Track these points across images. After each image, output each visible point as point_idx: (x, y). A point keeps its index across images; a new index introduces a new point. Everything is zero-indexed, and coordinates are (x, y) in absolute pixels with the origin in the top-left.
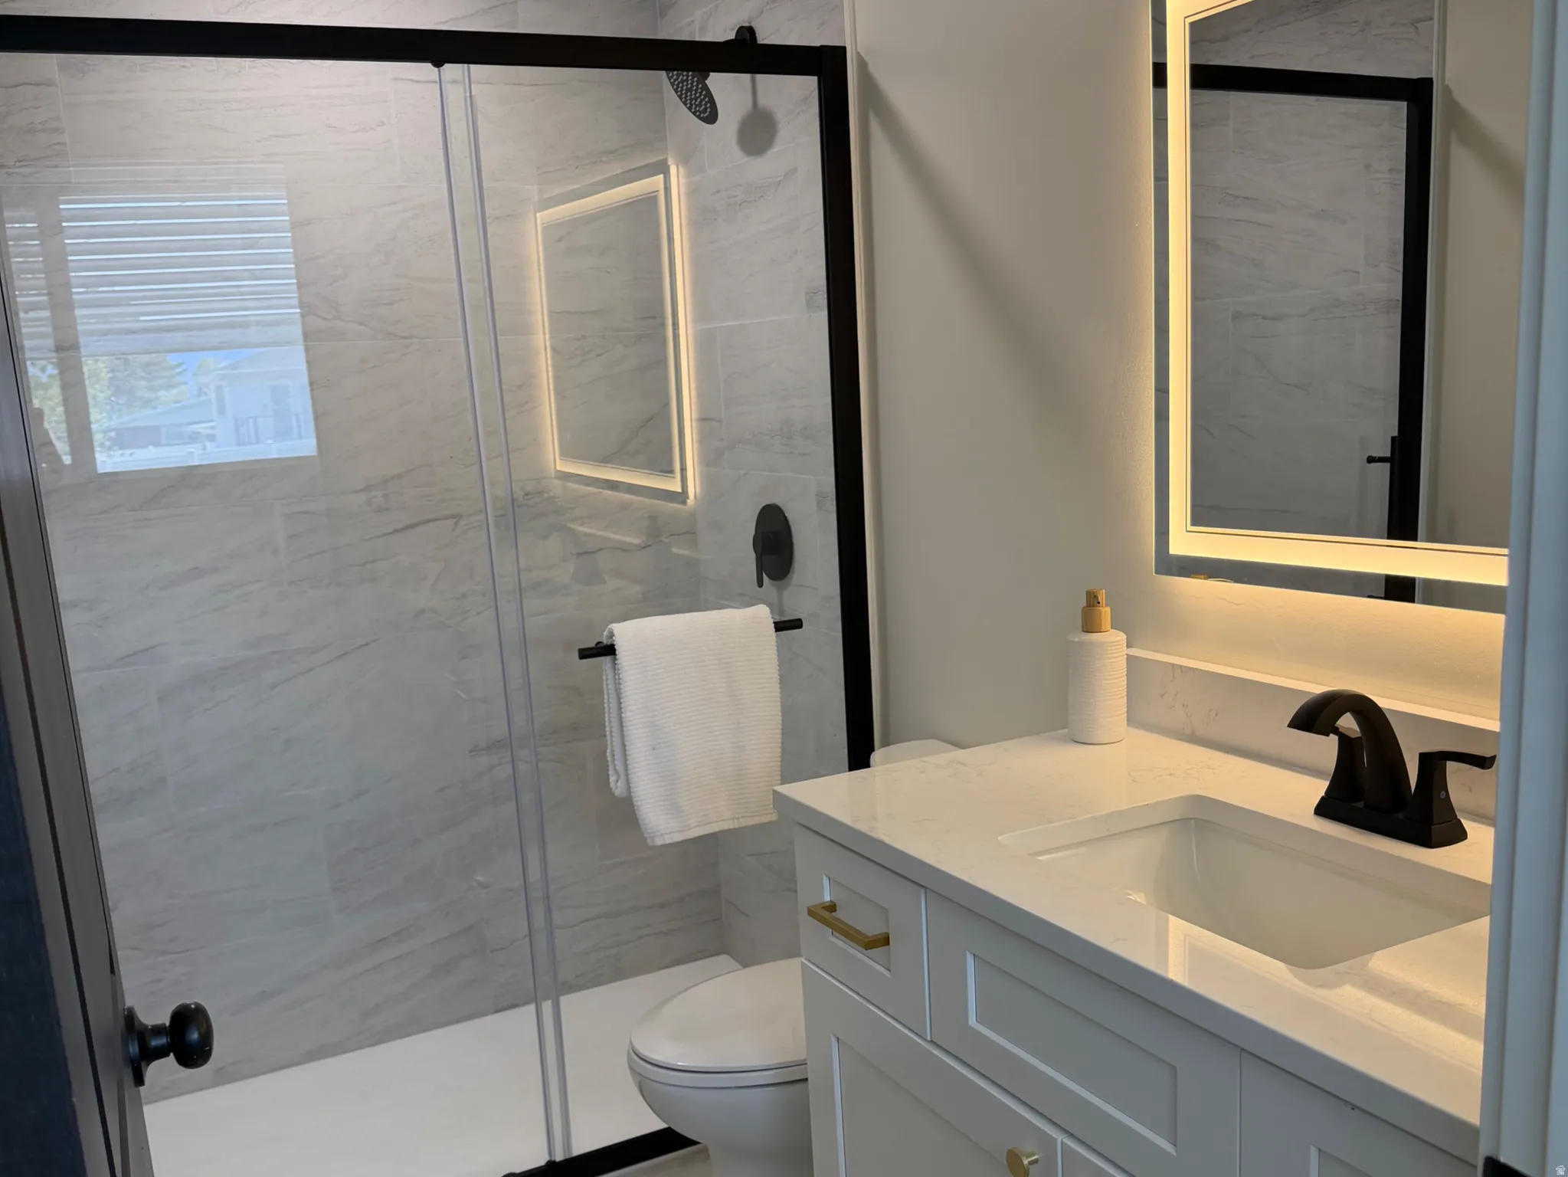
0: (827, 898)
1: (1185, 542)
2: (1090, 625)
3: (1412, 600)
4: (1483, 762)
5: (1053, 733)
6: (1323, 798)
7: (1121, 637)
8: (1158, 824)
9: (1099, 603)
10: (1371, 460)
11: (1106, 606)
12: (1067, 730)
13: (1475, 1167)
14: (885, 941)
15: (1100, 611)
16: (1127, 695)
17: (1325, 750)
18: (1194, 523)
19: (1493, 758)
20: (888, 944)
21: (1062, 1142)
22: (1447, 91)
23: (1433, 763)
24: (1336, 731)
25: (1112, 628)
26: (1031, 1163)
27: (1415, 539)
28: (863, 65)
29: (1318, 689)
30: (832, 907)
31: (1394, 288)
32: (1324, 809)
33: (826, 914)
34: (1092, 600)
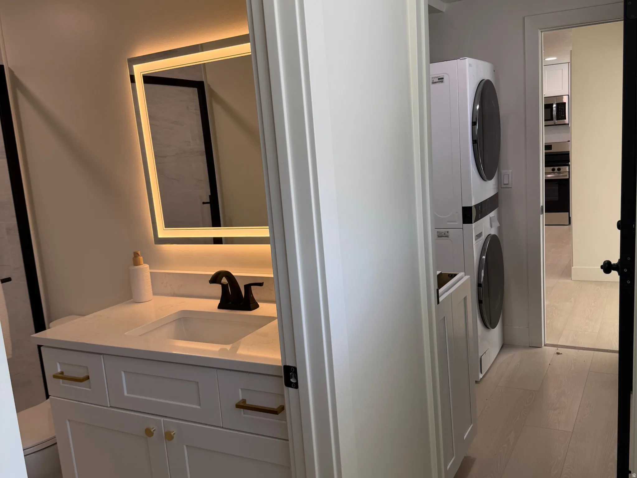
0: (59, 370)
1: (163, 233)
2: (136, 263)
3: (222, 243)
4: (261, 284)
5: (128, 301)
6: (219, 303)
7: (147, 266)
8: (171, 322)
9: (139, 255)
10: (204, 203)
11: (141, 256)
12: (132, 300)
13: (282, 377)
14: (88, 378)
15: (139, 259)
16: (152, 285)
17: (217, 289)
18: (165, 227)
19: (263, 283)
20: (89, 379)
21: (163, 420)
22: (209, 86)
23: (248, 287)
24: (220, 283)
25: (144, 263)
26: (153, 431)
27: (220, 226)
28: (11, 72)
29: (213, 273)
30: (62, 373)
31: (202, 148)
32: (220, 307)
33: (61, 375)
34: (136, 255)
